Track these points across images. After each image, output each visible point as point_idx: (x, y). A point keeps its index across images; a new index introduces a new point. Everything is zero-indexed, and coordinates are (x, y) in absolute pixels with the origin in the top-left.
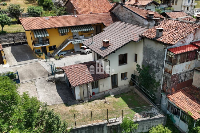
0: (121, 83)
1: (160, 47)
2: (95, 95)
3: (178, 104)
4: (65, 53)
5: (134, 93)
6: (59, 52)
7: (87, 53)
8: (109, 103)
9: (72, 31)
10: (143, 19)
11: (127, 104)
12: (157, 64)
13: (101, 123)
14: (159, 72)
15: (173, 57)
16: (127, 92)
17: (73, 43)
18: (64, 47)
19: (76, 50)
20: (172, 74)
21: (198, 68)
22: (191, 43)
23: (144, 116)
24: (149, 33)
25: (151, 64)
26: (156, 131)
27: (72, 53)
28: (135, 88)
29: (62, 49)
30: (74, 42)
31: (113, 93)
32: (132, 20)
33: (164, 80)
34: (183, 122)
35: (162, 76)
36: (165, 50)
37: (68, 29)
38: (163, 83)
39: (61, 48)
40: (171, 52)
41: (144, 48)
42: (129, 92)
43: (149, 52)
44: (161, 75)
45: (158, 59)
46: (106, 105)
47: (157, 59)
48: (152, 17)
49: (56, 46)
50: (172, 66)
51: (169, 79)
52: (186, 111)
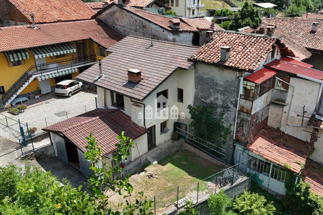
0: (161, 139)
1: (230, 76)
2: (127, 168)
3: (266, 155)
4: (25, 99)
5: (184, 151)
6: (12, 99)
7: (70, 95)
8: (157, 176)
9: (36, 57)
10: (165, 31)
11: (186, 172)
12: (223, 101)
13: (168, 211)
14: (228, 114)
15: (253, 88)
16: (175, 152)
17: (39, 79)
18: (22, 89)
19: (44, 91)
20: (252, 113)
21: (275, 100)
22: (264, 66)
23: (222, 185)
24: (203, 54)
25: (211, 103)
26: (244, 202)
27: (37, 97)
28: (184, 144)
29: (20, 91)
30: (40, 77)
31: (155, 158)
32: (143, 32)
33: (237, 123)
34: (276, 181)
35: (234, 118)
36: (240, 79)
37: (27, 53)
38: (237, 129)
39: (16, 91)
40: (250, 81)
41: (196, 78)
42: (177, 151)
43: (207, 84)
44: (232, 117)
45: (226, 93)
46: (154, 180)
47: (223, 93)
48: (177, 27)
49: (3, 87)
50: (253, 102)
51: (247, 121)
52: (281, 164)
